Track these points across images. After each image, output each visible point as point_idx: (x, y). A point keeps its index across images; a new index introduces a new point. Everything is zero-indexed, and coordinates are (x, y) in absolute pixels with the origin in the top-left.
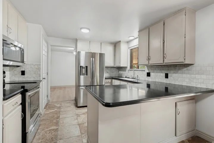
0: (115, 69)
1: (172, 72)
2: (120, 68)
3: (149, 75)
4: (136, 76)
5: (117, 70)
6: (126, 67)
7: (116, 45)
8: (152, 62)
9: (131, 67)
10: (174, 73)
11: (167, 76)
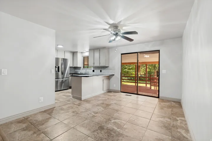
0: (72, 68)
1: (103, 69)
2: (76, 68)
3: (93, 71)
4: (87, 72)
5: (74, 69)
6: (81, 67)
7: (74, 53)
8: (96, 65)
9: (84, 67)
10: (103, 70)
11: (101, 71)
